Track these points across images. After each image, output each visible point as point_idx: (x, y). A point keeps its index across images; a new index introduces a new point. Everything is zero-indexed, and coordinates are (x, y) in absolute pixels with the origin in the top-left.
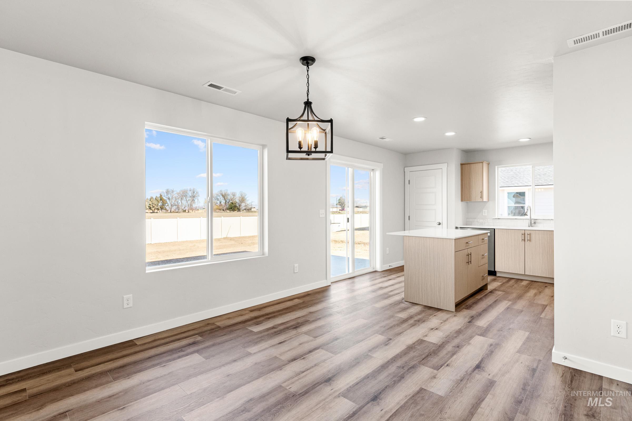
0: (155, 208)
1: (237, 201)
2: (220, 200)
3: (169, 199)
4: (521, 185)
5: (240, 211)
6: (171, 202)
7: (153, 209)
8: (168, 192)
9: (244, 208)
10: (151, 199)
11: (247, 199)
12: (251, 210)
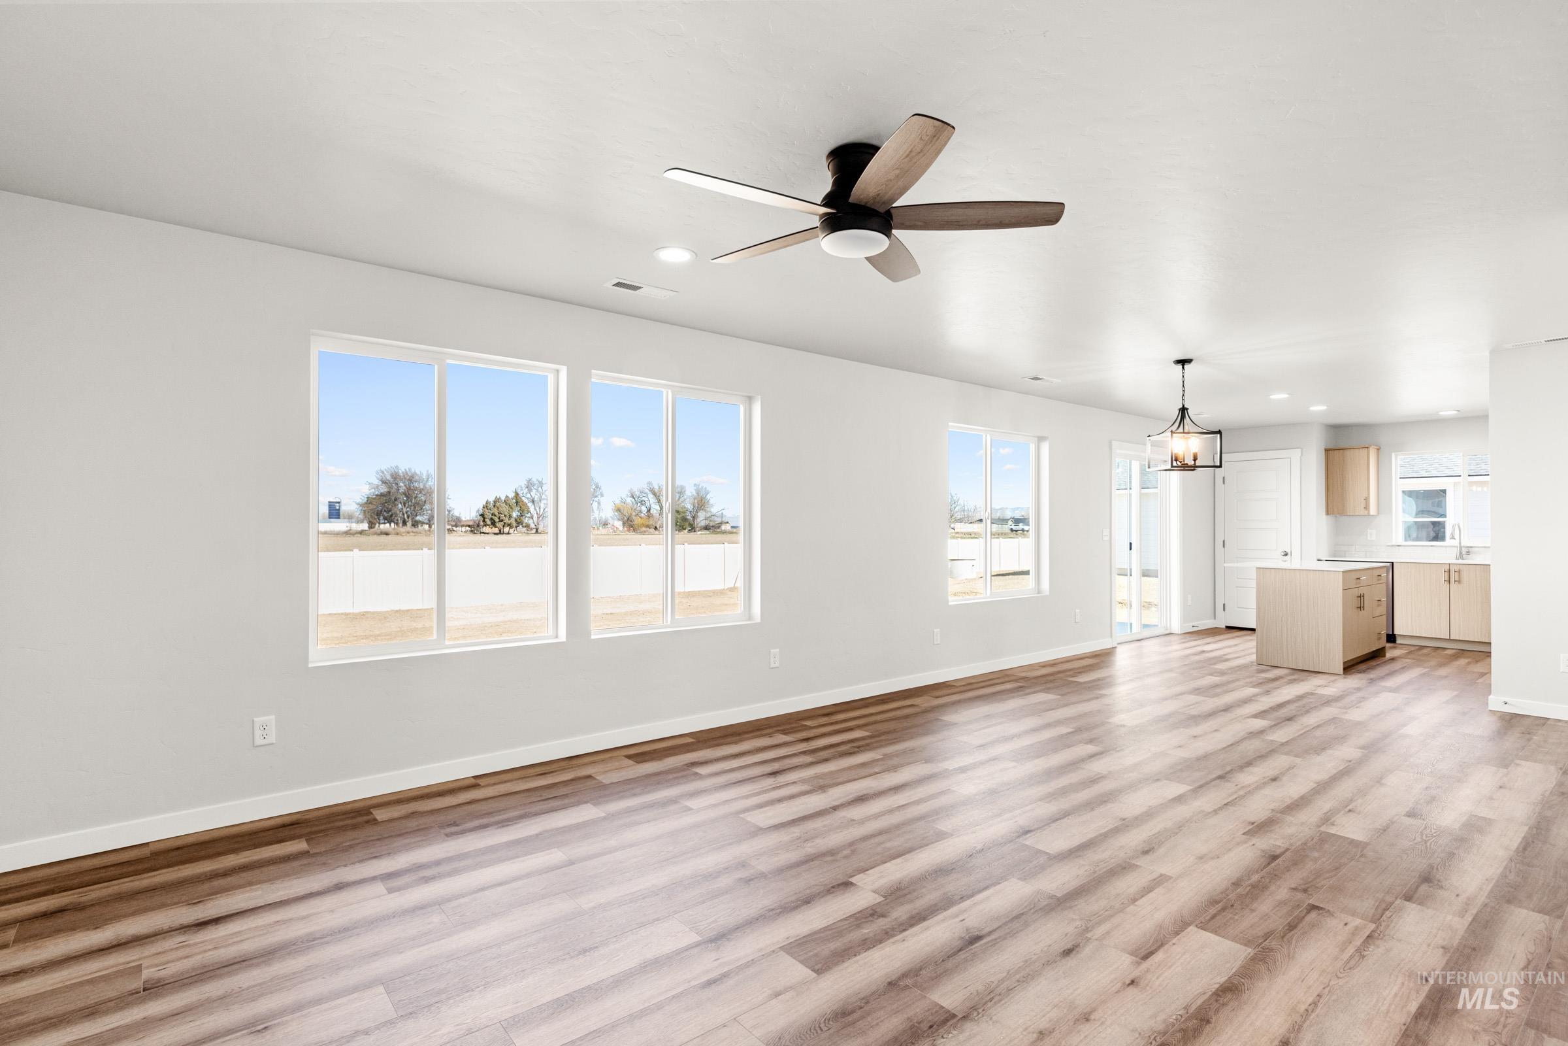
0: (505, 523)
1: (689, 506)
2: (649, 504)
3: (533, 501)
4: (1435, 473)
5: (695, 531)
6: (537, 509)
7: (500, 525)
8: (529, 485)
9: (703, 524)
10: (495, 502)
11: (711, 502)
12: (719, 527)
